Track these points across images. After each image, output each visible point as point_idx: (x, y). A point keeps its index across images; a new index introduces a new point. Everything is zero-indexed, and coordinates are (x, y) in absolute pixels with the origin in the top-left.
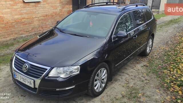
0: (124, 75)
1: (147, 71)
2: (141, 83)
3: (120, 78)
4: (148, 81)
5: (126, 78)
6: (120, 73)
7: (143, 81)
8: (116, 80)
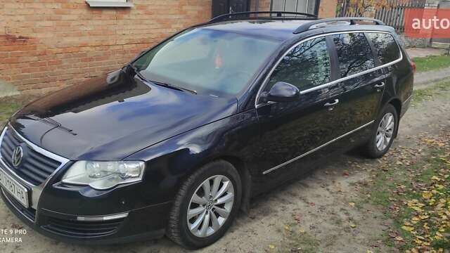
0: (294, 202)
1: (363, 198)
2: (333, 226)
3: (279, 209)
4: (355, 223)
5: (294, 210)
6: (285, 194)
7: (339, 222)
8: (266, 213)
